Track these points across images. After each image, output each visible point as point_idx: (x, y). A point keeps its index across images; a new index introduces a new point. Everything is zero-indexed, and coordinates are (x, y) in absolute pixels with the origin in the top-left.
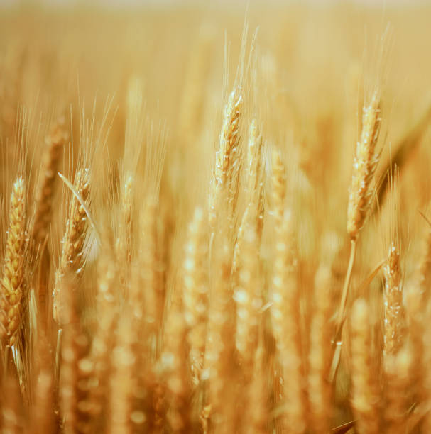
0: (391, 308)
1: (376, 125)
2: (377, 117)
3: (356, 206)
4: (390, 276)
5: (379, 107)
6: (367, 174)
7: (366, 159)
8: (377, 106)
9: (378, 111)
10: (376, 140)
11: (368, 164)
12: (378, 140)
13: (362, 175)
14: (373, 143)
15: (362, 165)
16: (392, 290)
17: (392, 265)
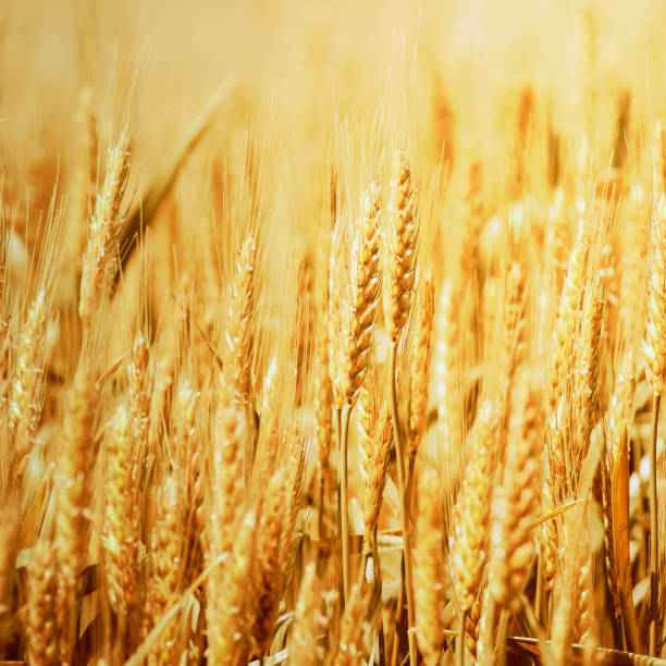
0: (136, 420)
1: (124, 174)
2: (125, 163)
3: (93, 281)
4: (135, 377)
5: (129, 149)
6: (109, 238)
7: (108, 218)
8: (126, 147)
9: (128, 153)
10: (123, 193)
11: (111, 225)
12: (126, 193)
13: (102, 240)
14: (118, 197)
15: (103, 225)
16: (137, 396)
17: (138, 362)
